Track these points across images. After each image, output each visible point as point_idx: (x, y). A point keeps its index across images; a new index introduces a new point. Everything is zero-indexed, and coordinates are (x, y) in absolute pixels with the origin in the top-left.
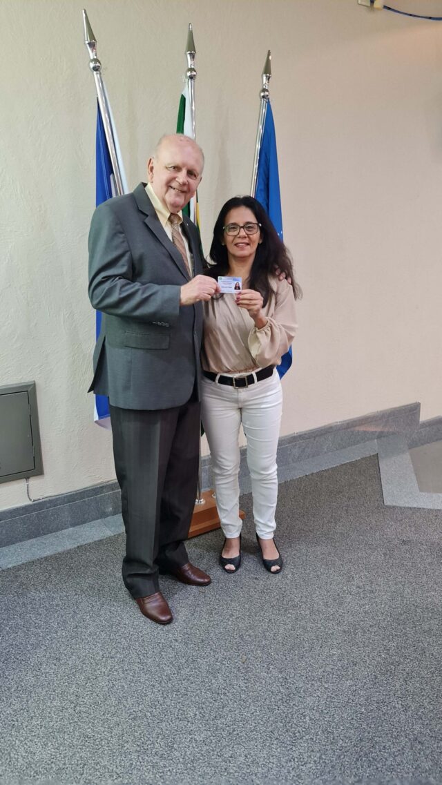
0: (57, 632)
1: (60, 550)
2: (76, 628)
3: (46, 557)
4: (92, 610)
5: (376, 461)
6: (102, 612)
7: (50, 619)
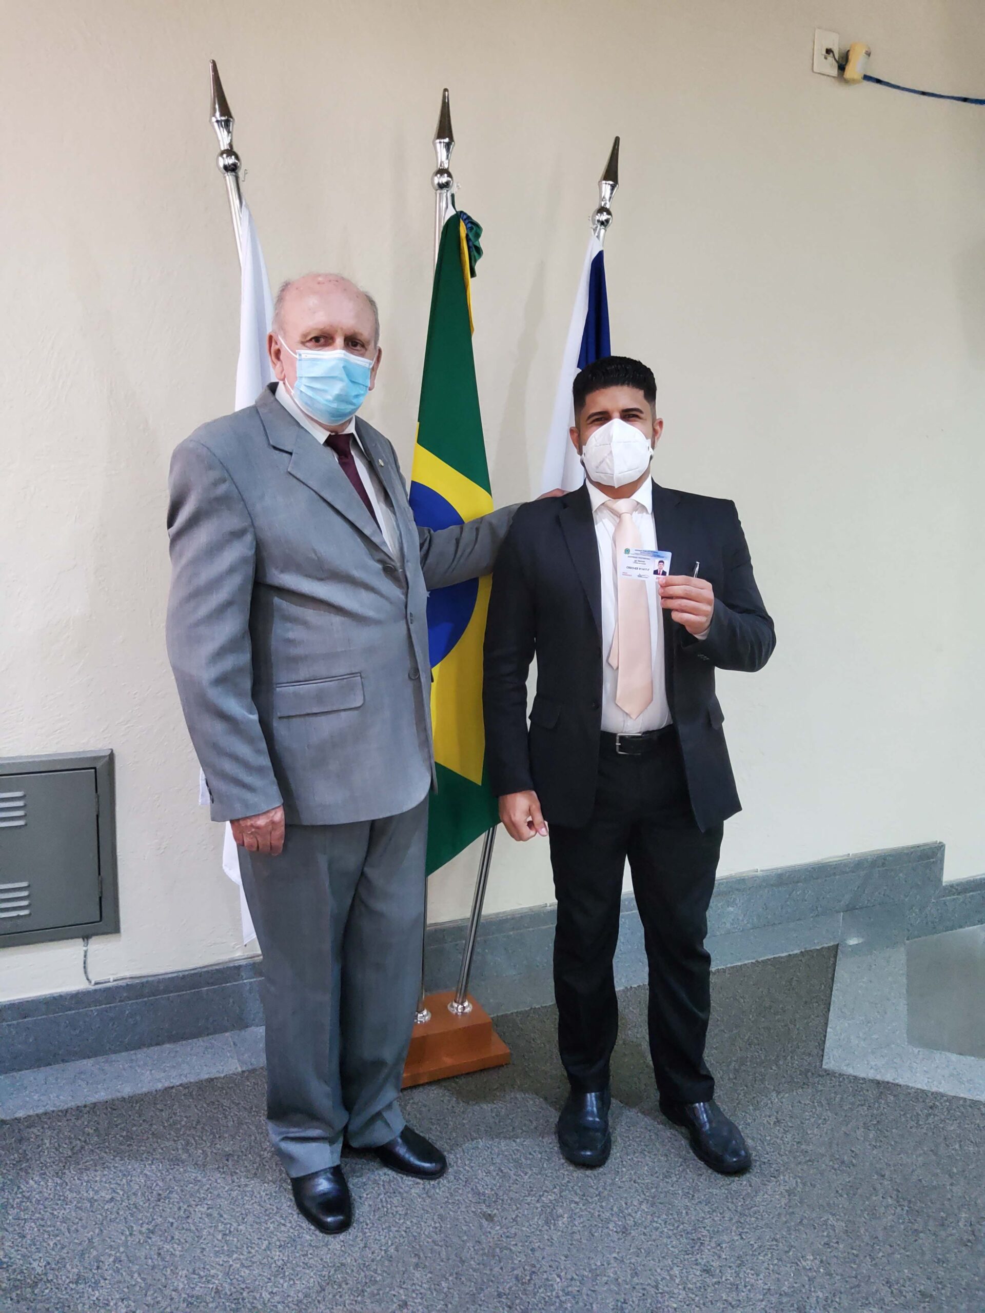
0: (36, 1284)
1: (127, 1090)
2: (77, 1283)
3: (95, 1104)
4: (125, 1245)
5: (832, 959)
6: (142, 1254)
7: (38, 1250)
